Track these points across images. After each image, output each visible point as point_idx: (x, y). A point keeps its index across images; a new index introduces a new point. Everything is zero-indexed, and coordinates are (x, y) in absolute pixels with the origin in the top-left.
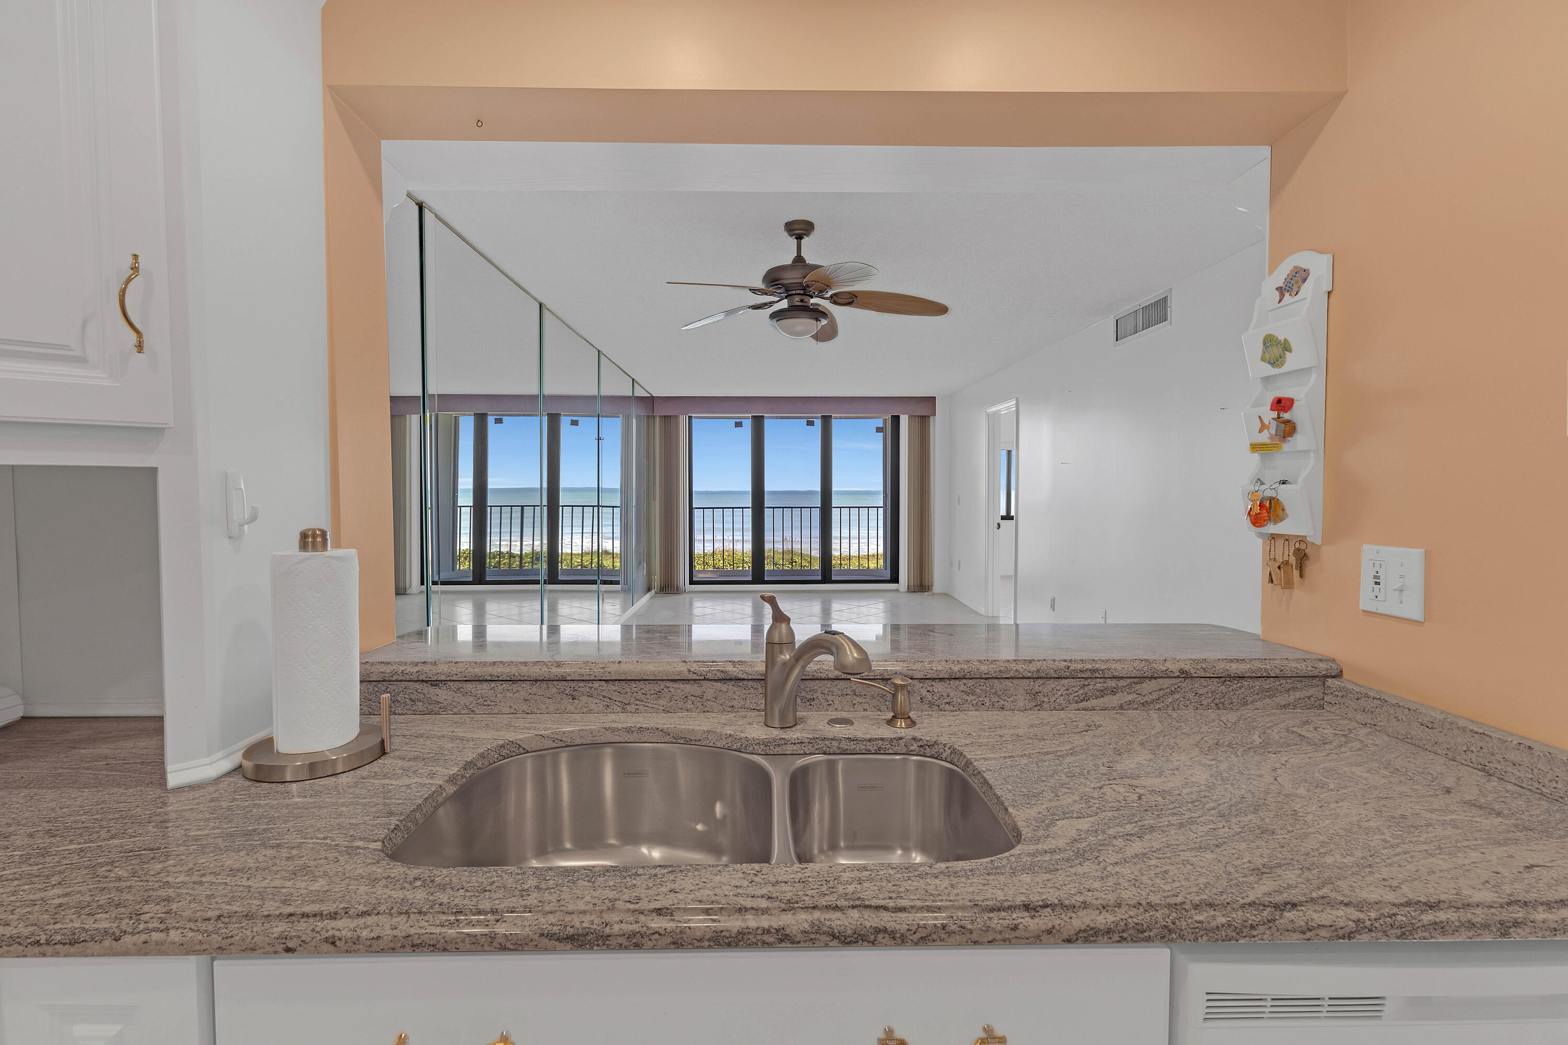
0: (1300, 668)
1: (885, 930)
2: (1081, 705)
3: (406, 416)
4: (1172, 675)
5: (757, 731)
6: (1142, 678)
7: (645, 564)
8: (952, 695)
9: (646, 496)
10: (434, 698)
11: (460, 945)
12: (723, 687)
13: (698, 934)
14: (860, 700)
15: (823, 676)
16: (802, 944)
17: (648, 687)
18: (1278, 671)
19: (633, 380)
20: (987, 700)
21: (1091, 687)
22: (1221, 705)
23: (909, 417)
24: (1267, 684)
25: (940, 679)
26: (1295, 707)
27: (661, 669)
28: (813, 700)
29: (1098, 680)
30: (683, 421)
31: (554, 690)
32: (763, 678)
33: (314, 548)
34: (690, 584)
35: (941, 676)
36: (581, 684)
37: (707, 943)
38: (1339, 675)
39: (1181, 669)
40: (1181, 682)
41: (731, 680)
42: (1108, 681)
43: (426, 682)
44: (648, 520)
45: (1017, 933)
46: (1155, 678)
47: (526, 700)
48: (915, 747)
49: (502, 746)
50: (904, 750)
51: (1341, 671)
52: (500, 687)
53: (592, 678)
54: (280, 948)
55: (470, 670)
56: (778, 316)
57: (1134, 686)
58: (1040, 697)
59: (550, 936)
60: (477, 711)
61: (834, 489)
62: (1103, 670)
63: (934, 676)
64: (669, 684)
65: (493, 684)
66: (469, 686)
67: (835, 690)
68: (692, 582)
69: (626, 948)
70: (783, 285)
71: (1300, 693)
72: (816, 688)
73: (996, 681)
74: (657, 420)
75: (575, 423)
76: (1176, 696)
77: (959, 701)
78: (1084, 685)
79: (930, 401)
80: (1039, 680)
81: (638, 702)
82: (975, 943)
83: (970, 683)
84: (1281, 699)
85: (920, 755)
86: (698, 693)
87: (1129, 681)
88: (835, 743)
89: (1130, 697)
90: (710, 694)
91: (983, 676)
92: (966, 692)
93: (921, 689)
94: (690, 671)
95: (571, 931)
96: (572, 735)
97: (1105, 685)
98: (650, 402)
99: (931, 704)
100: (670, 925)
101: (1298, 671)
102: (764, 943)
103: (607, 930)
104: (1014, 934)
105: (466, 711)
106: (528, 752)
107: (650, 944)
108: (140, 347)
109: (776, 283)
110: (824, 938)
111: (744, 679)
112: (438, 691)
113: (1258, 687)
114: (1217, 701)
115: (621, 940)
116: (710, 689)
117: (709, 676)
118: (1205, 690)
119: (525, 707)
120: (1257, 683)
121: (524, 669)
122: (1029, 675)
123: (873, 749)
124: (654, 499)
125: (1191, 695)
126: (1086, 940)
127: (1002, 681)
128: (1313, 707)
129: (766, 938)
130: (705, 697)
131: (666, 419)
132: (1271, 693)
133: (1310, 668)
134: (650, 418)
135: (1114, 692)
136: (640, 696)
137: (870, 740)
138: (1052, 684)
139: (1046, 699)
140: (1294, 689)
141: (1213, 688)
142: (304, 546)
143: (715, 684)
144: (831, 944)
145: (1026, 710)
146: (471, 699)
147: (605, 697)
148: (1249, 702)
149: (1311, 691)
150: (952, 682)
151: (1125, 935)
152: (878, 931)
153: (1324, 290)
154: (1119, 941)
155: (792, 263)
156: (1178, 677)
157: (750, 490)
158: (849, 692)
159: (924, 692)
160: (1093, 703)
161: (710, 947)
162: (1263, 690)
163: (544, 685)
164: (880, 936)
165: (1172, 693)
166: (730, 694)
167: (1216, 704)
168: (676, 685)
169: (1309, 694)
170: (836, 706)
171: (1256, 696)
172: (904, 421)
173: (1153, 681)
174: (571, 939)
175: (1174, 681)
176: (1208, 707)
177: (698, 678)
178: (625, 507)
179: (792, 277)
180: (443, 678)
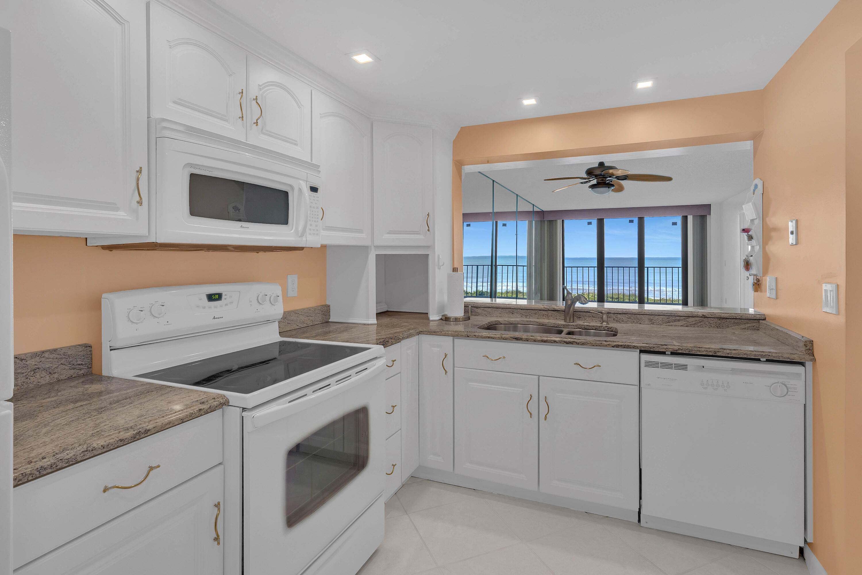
0: (749, 316)
1: (575, 342)
2: (667, 324)
4: (699, 316)
5: (562, 322)
6: (689, 317)
7: (539, 294)
8: (623, 319)
9: (540, 260)
10: (477, 312)
11: (496, 338)
12: (554, 313)
13: (539, 340)
14: (594, 318)
15: (583, 311)
16: (558, 343)
17: (533, 311)
18: (740, 317)
19: (533, 205)
20: (635, 321)
21: (671, 319)
22: (719, 327)
23: (693, 216)
24: (736, 321)
25: (620, 314)
26: (748, 329)
27: (536, 307)
28: (580, 318)
29: (673, 317)
30: (559, 222)
31: (507, 311)
32: (564, 310)
33: (456, 272)
35: (620, 313)
36: (515, 310)
37: (540, 341)
38: (764, 319)
39: (703, 315)
40: (703, 319)
41: (556, 311)
42: (677, 317)
43: (475, 307)
44: (541, 273)
45: (602, 344)
46: (694, 317)
47: (500, 313)
48: (606, 328)
49: (496, 321)
50: (603, 329)
51: (765, 318)
52: (494, 309)
53: (518, 308)
54: (467, 336)
55: (486, 305)
56: (593, 187)
57: (686, 319)
58: (653, 321)
59: (512, 338)
60: (488, 316)
62: (674, 313)
63: (617, 313)
64: (538, 311)
65: (492, 309)
66: (485, 309)
67: (587, 315)
69: (525, 341)
70: (594, 175)
71: (749, 325)
72: (581, 314)
73: (638, 315)
74: (546, 222)
75: (504, 225)
76: (702, 323)
77: (626, 320)
78: (668, 318)
79: (708, 207)
80: (653, 316)
81: (530, 316)
82: (593, 345)
83: (629, 315)
84: (743, 326)
85: (608, 331)
86: (547, 314)
87: (684, 317)
88: (583, 326)
89: (685, 323)
90: (550, 314)
91: (633, 313)
92: (628, 318)
93: (614, 316)
94: (544, 308)
95: (516, 337)
96: (512, 321)
97: (676, 318)
98: (542, 213)
99: (617, 321)
100: (533, 338)
101: (748, 317)
102: (551, 342)
103: (522, 338)
104: (601, 344)
105: (485, 315)
106: (501, 324)
107: (530, 341)
108: (429, 230)
109: (591, 174)
110: (563, 342)
111: (559, 311)
112: (478, 310)
113: (733, 322)
114: (717, 326)
115: (525, 339)
116: (550, 313)
117: (550, 309)
118: (713, 322)
119: (500, 315)
120: (733, 320)
121: (500, 305)
122: (649, 314)
123: (594, 329)
124: (544, 262)
125: (707, 323)
126: (617, 347)
127: (640, 315)
128: (755, 329)
129: (551, 341)
130: (549, 315)
131: (550, 222)
132: (738, 324)
133: (753, 317)
134: (542, 222)
135: (679, 321)
136: (530, 314)
137: (593, 326)
138: (657, 317)
139: (655, 322)
140: (747, 323)
141: (716, 321)
142: (453, 271)
143: (552, 312)
144: (564, 343)
145: (648, 324)
146: (486, 312)
147: (521, 314)
148: (730, 326)
149: (754, 324)
150: (624, 315)
151: (625, 346)
152: (573, 342)
153: (760, 193)
154: (624, 348)
155: (599, 165)
156: (702, 317)
157: (596, 257)
158: (591, 316)
159: (614, 317)
160: (671, 323)
161: (541, 342)
162: (735, 323)
163: (505, 309)
164: (574, 343)
165: (700, 322)
166: (556, 315)
167: (717, 327)
168: (541, 311)
169: (753, 325)
170: (587, 320)
171: (732, 325)
172: (690, 219)
173: (693, 318)
174: (516, 338)
175: (701, 318)
176: (714, 327)
177: (547, 310)
178: (529, 266)
179: (598, 172)
180: (479, 306)
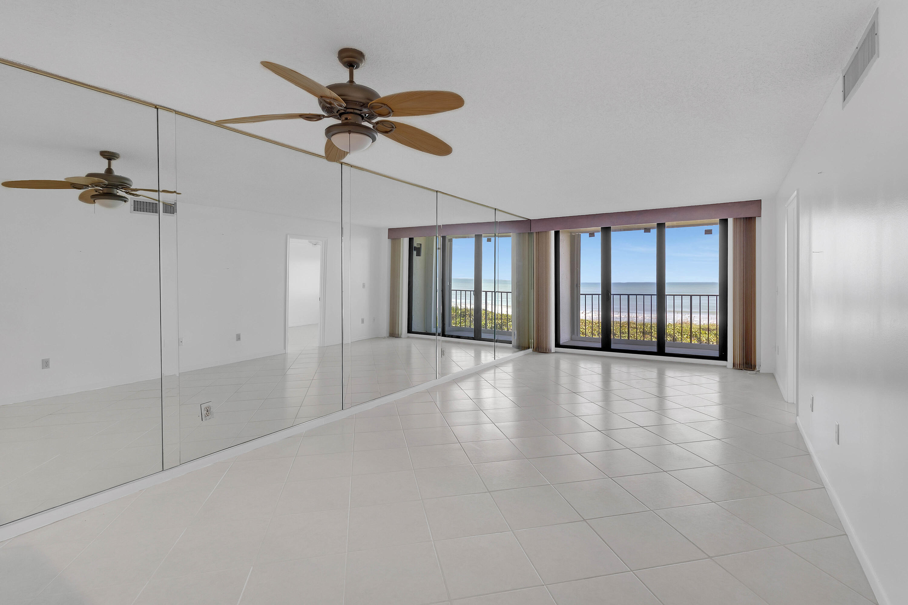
3: (400, 239)
23: (734, 219)
30: (550, 235)
34: (556, 347)
61: (666, 281)
68: (558, 345)
79: (755, 204)
98: (528, 224)
131: (540, 234)
172: (731, 223)
